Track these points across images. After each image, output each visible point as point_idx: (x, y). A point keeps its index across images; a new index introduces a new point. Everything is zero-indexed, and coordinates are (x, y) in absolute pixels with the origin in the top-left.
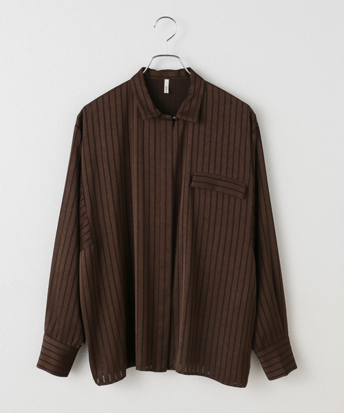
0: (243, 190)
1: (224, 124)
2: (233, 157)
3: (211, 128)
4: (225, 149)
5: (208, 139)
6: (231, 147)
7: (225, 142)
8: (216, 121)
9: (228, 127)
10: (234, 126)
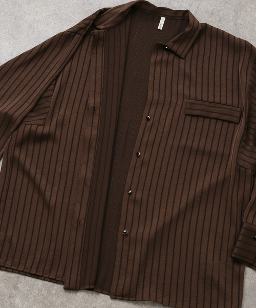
0: (238, 115)
1: (216, 57)
2: (226, 86)
3: (203, 61)
4: (217, 79)
5: (199, 71)
6: (223, 77)
7: (217, 73)
8: (208, 55)
9: (220, 59)
10: (226, 58)
